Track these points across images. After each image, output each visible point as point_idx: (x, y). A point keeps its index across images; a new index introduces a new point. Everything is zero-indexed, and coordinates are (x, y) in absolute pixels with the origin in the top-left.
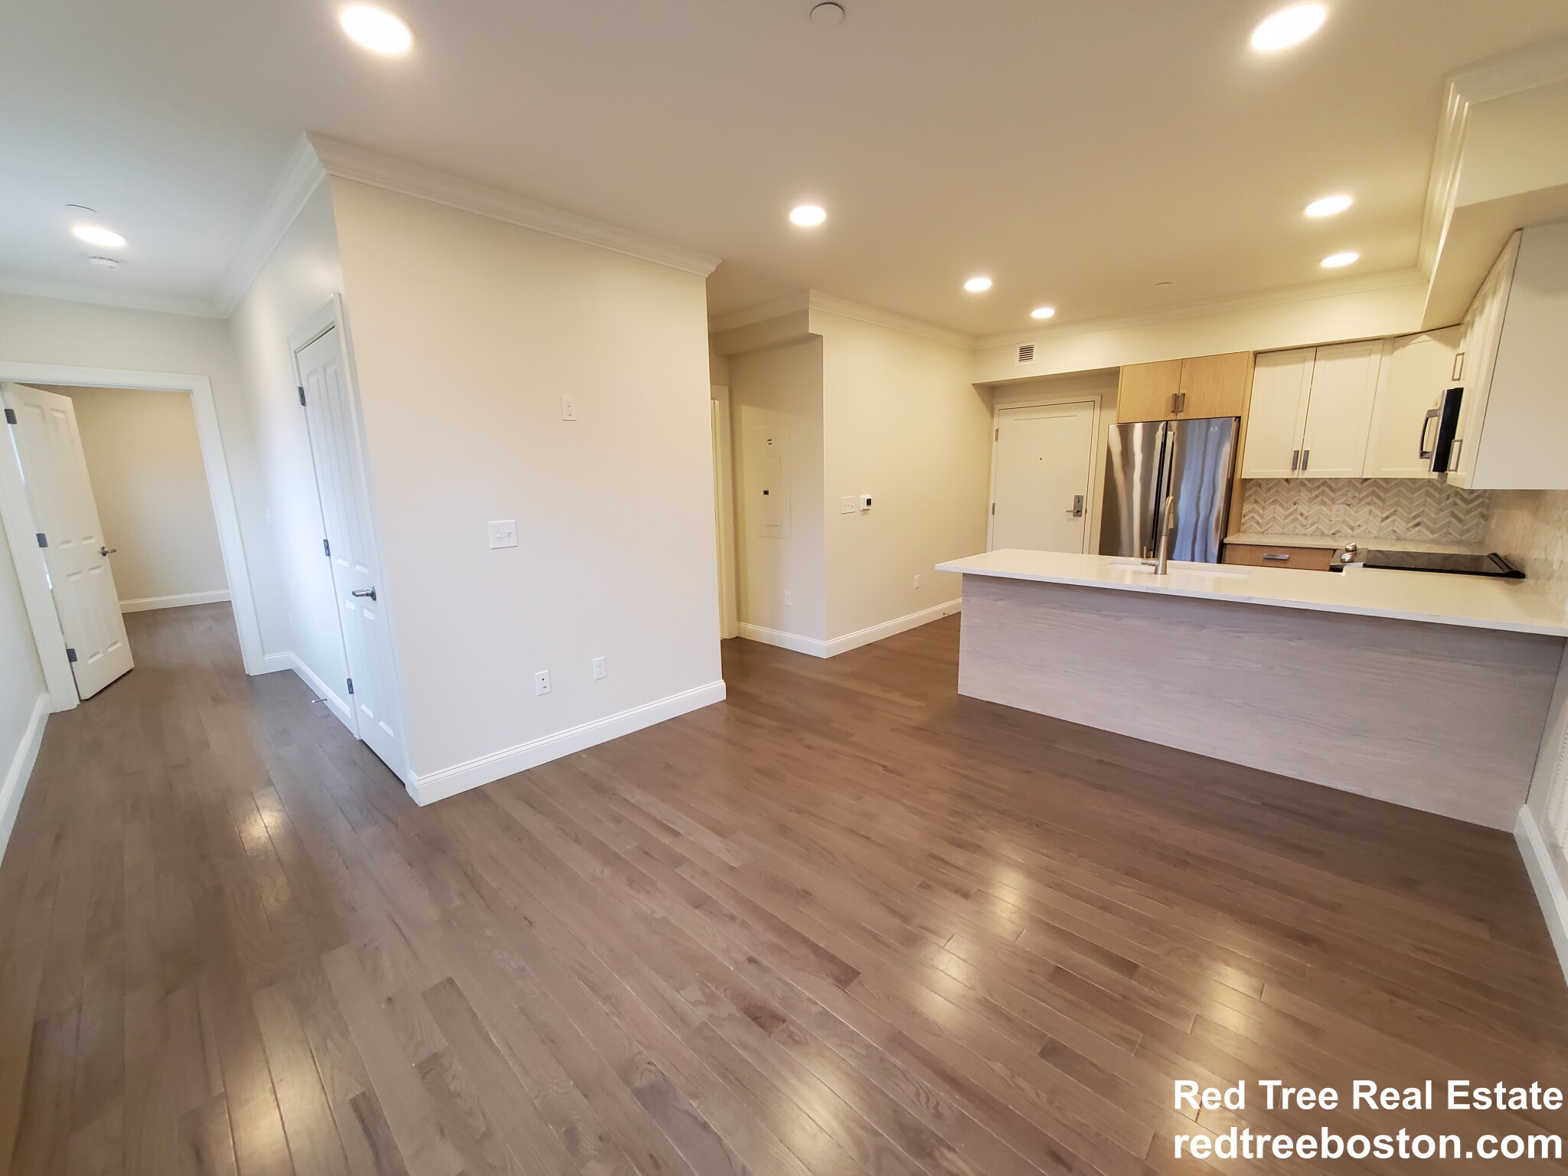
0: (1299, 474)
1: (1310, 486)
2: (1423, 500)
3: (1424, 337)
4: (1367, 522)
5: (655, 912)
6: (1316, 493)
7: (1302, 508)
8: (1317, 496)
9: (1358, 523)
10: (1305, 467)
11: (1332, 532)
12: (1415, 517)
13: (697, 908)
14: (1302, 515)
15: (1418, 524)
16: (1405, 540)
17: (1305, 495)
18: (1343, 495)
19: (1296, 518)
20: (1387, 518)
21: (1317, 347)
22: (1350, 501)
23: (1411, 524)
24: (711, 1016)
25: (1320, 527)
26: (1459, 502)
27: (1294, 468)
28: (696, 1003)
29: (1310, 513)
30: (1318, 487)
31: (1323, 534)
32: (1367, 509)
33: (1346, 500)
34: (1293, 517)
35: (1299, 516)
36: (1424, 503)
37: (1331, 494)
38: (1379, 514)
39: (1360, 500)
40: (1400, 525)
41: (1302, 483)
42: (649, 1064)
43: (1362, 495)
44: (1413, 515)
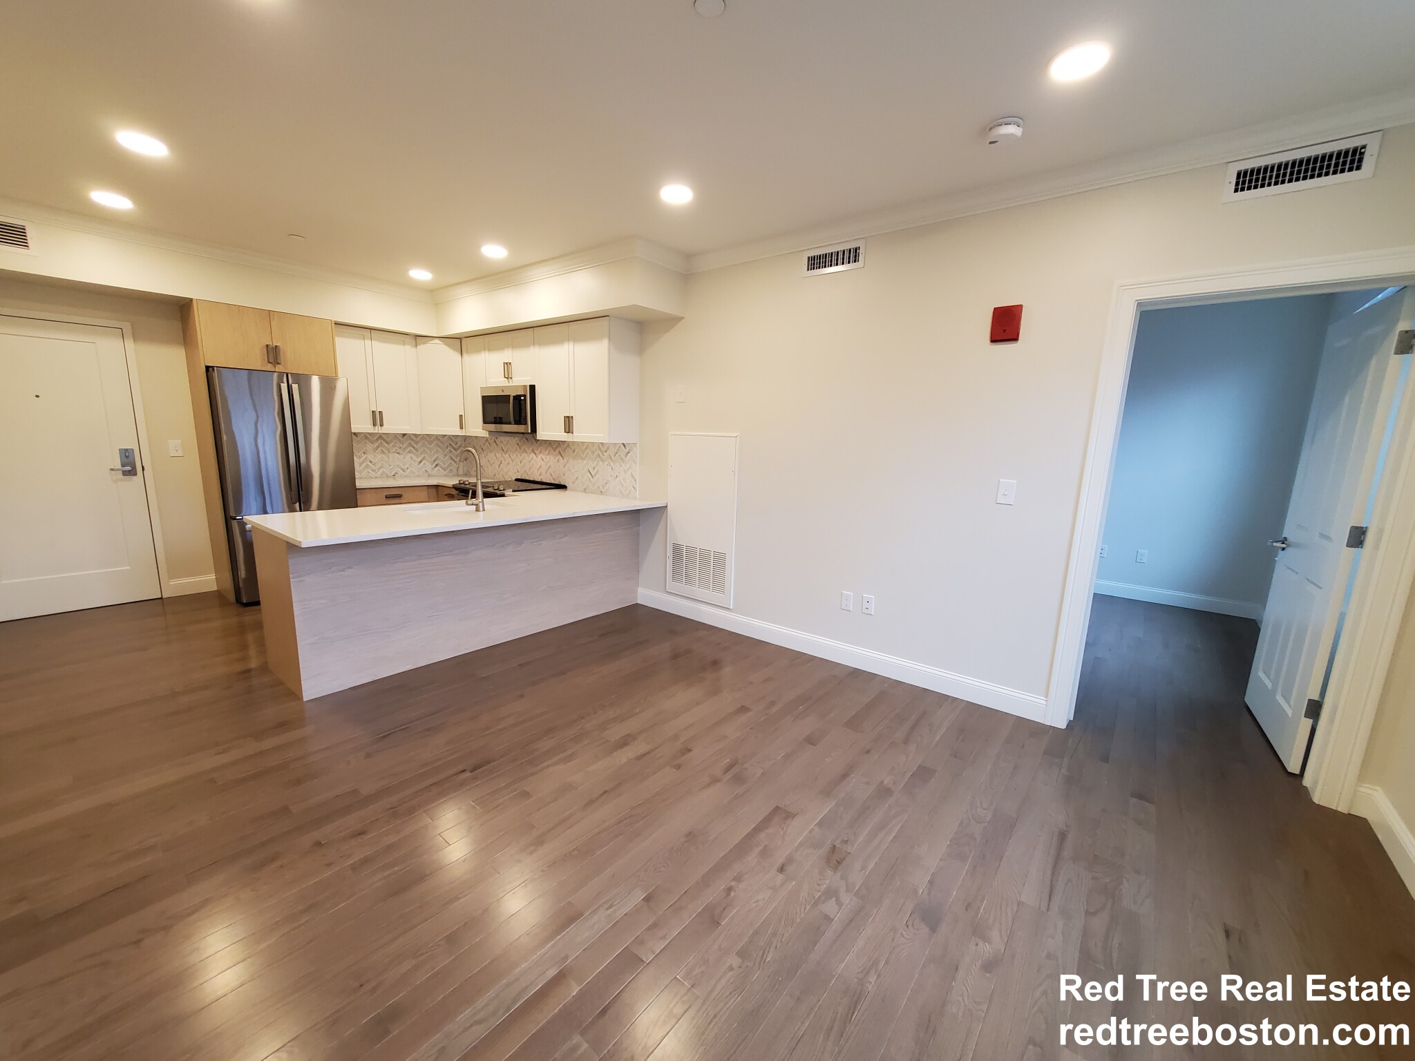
0: (378, 430)
1: (371, 439)
2: (435, 450)
3: (437, 341)
4: (411, 465)
5: (731, 965)
6: (377, 444)
7: (370, 457)
8: (378, 447)
9: (407, 466)
10: (382, 425)
11: (393, 474)
12: (435, 461)
13: (718, 924)
14: (371, 462)
15: (437, 465)
16: (433, 476)
17: (370, 447)
18: (393, 446)
19: (368, 465)
20: (421, 462)
21: (371, 329)
22: (399, 451)
23: (434, 465)
24: (847, 891)
25: (385, 471)
26: (452, 450)
27: (374, 425)
28: (839, 904)
29: (377, 460)
30: (377, 440)
31: (388, 476)
32: (410, 455)
33: (396, 450)
34: (365, 464)
35: (369, 463)
36: (437, 452)
37: (386, 445)
38: (416, 459)
39: (404, 449)
40: (428, 466)
41: (381, 437)
42: (908, 926)
43: (405, 446)
44: (433, 459)
